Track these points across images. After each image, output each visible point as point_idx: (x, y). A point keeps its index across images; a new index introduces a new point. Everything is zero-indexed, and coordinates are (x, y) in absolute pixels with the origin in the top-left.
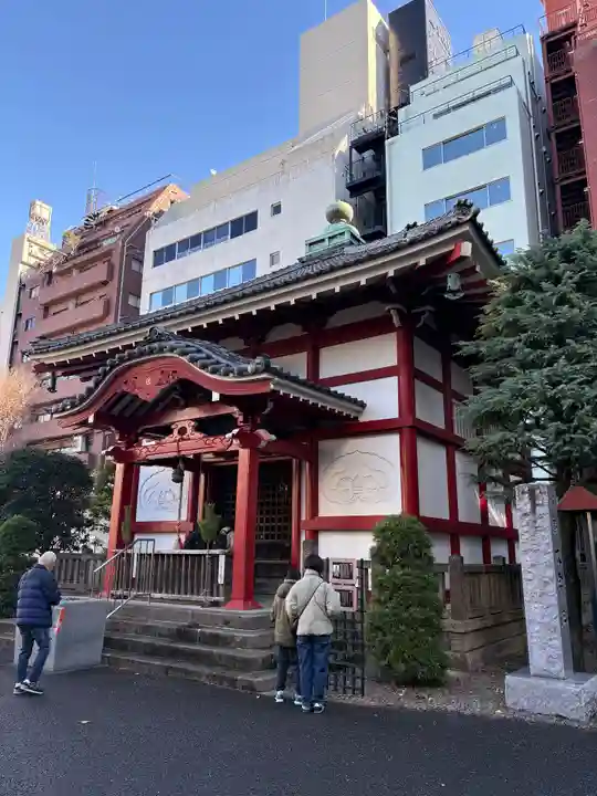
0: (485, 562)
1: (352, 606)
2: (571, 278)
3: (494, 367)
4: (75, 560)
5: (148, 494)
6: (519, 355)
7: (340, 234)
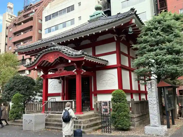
0: (139, 100)
1: (107, 112)
2: (160, 28)
3: (141, 51)
4: (33, 104)
5: (51, 86)
6: (147, 48)
7: (99, 14)
